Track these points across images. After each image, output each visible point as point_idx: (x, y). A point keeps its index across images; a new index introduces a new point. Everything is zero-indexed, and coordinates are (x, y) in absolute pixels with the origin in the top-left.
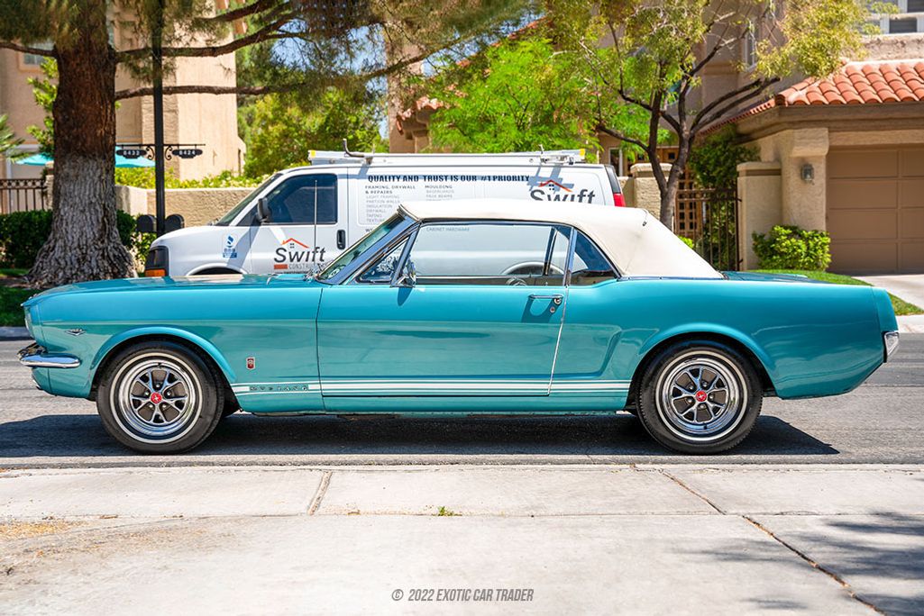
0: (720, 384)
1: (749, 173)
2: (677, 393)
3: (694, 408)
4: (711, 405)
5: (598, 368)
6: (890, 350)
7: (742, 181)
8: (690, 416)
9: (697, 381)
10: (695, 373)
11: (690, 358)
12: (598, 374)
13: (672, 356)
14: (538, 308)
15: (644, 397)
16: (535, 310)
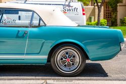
0: (74, 57)
1: (120, 6)
2: (62, 59)
3: (66, 63)
4: (71, 63)
5: (38, 52)
6: (122, 47)
7: (118, 7)
8: (65, 66)
9: (67, 56)
10: (67, 53)
11: (65, 49)
12: (38, 54)
13: (60, 49)
14: (21, 34)
15: (52, 60)
16: (20, 35)
